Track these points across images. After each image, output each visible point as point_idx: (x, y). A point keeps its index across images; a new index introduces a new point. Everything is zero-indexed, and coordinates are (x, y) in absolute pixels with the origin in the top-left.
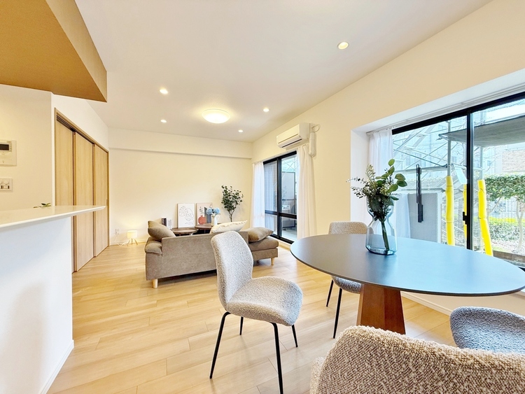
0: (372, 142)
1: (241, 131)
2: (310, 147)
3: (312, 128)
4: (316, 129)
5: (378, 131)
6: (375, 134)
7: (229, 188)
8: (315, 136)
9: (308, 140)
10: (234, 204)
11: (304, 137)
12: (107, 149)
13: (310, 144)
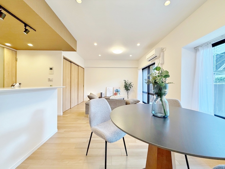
0: (198, 53)
1: (131, 56)
2: (161, 60)
3: (162, 50)
4: (164, 50)
5: (201, 46)
6: (199, 48)
7: (127, 81)
8: (164, 53)
9: (160, 57)
10: (129, 88)
11: (158, 55)
12: (84, 67)
13: (161, 58)
